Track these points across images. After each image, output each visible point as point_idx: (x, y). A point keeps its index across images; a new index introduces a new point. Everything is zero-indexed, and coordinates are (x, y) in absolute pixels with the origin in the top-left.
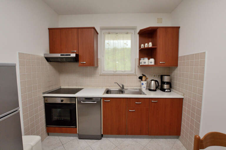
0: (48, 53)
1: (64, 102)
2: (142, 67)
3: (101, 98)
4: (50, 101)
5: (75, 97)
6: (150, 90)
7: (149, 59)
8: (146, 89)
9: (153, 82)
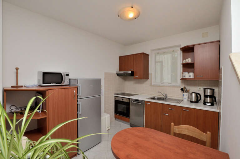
0: (119, 71)
1: (124, 101)
2: (184, 80)
3: (144, 101)
4: (117, 99)
5: (130, 99)
6: (191, 102)
7: (189, 73)
8: (188, 100)
9: (194, 94)
